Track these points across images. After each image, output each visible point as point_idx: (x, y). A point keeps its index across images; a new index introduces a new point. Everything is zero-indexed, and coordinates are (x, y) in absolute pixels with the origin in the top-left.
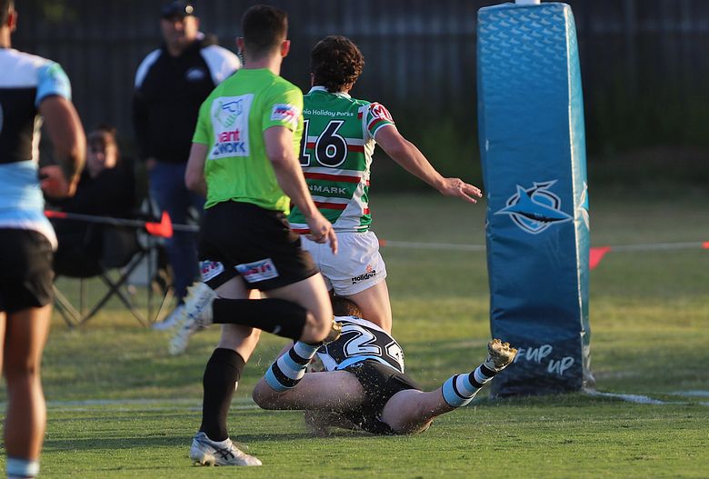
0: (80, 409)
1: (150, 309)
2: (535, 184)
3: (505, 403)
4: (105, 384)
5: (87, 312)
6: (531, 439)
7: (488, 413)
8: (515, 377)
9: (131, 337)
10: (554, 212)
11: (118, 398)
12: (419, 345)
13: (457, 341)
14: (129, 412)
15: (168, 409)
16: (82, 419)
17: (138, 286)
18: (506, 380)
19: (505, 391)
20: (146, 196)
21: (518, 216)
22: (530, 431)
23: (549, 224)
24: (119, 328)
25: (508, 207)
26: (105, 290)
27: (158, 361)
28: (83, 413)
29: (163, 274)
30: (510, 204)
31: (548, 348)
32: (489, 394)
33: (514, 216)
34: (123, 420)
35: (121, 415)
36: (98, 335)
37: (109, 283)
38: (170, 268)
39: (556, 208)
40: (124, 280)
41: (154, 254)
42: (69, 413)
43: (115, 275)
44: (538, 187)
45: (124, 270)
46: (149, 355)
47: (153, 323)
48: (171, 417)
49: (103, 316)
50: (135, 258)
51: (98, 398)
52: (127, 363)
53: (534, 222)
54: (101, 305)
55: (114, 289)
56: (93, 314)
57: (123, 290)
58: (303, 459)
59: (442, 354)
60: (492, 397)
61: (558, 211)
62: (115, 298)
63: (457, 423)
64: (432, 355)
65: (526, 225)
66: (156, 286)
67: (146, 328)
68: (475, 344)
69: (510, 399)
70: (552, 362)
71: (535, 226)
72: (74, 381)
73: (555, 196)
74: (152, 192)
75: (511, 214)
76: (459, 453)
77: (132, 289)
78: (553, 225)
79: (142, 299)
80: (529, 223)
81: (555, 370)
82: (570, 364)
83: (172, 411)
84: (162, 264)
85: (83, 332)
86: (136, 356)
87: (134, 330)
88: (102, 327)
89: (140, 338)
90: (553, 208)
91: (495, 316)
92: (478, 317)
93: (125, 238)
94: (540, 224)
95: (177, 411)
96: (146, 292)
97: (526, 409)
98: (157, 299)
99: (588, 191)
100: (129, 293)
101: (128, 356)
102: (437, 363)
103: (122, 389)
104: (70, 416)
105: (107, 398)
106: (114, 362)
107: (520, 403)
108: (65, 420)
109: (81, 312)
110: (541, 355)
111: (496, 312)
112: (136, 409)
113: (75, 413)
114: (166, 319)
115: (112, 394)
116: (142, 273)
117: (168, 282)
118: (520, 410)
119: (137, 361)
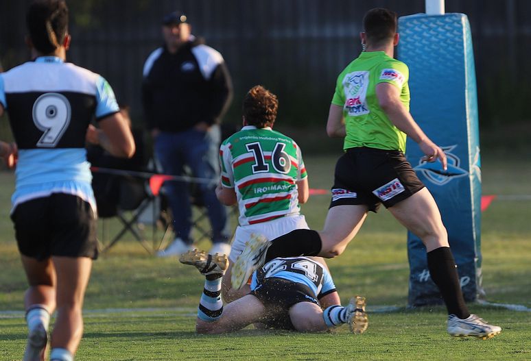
0: (103, 316)
1: (155, 241)
3: (419, 311)
4: (121, 296)
5: (108, 243)
6: (437, 337)
7: (406, 318)
8: (426, 292)
9: (139, 262)
10: (454, 169)
11: (131, 307)
12: (354, 267)
13: (383, 265)
14: (139, 318)
15: (168, 315)
16: (104, 323)
17: (146, 224)
18: (419, 294)
19: (419, 302)
20: (151, 156)
21: (428, 172)
22: (437, 332)
23: (451, 178)
24: (132, 255)
25: (420, 165)
26: (121, 227)
27: (160, 280)
28: (105, 318)
29: (164, 215)
30: (422, 162)
32: (406, 305)
33: (425, 172)
34: (135, 323)
35: (133, 320)
36: (116, 261)
37: (124, 221)
38: (169, 211)
39: (457, 165)
40: (135, 219)
41: (158, 201)
42: (95, 318)
43: (129, 216)
44: (443, 150)
45: (135, 212)
46: (154, 275)
47: (157, 251)
48: (170, 321)
49: (120, 247)
50: (144, 203)
51: (115, 307)
52: (138, 281)
53: (440, 176)
54: (119, 238)
55: (128, 226)
56: (113, 244)
57: (134, 227)
58: (268, 352)
59: (372, 274)
60: (409, 306)
61: (458, 168)
62: (129, 234)
63: (383, 326)
64: (365, 275)
65: (434, 178)
66: (159, 224)
67: (151, 255)
68: (396, 267)
69: (422, 308)
71: (441, 179)
72: (98, 295)
73: (456, 157)
74: (156, 154)
75: (423, 170)
76: (384, 348)
77: (141, 226)
78: (454, 179)
79: (149, 233)
80: (436, 177)
82: (467, 281)
83: (171, 317)
84: (164, 207)
85: (105, 258)
86: (144, 276)
87: (143, 257)
88: (120, 255)
89: (148, 263)
90: (454, 166)
91: (412, 246)
92: (398, 247)
93: (136, 188)
94: (445, 178)
95: (174, 317)
96: (151, 228)
97: (434, 315)
98: (160, 234)
99: (481, 153)
100: (139, 229)
101: (138, 276)
102: (368, 281)
103: (134, 300)
104: (96, 321)
105: (123, 307)
106: (127, 280)
107: (428, 311)
108: (93, 323)
109: (103, 243)
111: (412, 243)
112: (144, 315)
113: (99, 318)
114: (167, 249)
115: (126, 304)
116: (148, 214)
117: (168, 220)
118: (430, 316)
119: (144, 280)
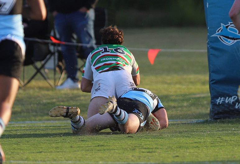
0: (23, 125)
1: (55, 80)
2: (230, 23)
3: (216, 122)
4: (34, 114)
5: (26, 81)
6: (228, 138)
7: (208, 127)
8: (220, 111)
9: (46, 92)
10: (238, 35)
11: (40, 120)
12: (177, 96)
13: (194, 94)
14: (45, 127)
15: (63, 125)
16: (24, 130)
17: (49, 69)
18: (216, 112)
19: (216, 117)
20: (53, 28)
21: (222, 37)
22: (227, 135)
23: (236, 41)
24: (41, 88)
25: (217, 33)
26: (34, 71)
27: (58, 103)
28: (24, 127)
29: (60, 64)
30: (218, 32)
31: (235, 97)
32: (209, 118)
33: (220, 37)
34: (42, 130)
35: (42, 128)
36: (31, 92)
37: (36, 68)
38: (64, 61)
39: (239, 33)
40: (43, 66)
41: (56, 54)
42: (18, 127)
43: (39, 64)
44: (231, 24)
45: (43, 62)
46: (54, 100)
47: (56, 86)
48: (64, 129)
49: (33, 83)
50: (48, 57)
51: (31, 120)
52: (45, 105)
53: (229, 40)
54: (33, 78)
55: (38, 71)
56: (29, 82)
57: (42, 71)
58: (124, 148)
59: (187, 100)
60: (210, 120)
62: (39, 75)
63: (194, 131)
64: (183, 100)
65: (225, 41)
66: (57, 69)
67: (53, 88)
68: (202, 95)
69: (218, 120)
70: (237, 103)
71: (229, 42)
72: (20, 113)
74: (55, 27)
75: (218, 36)
76: (195, 145)
77: (46, 70)
78: (237, 41)
79: (51, 75)
80: (227, 41)
81: (239, 107)
83: (65, 126)
84: (60, 59)
85: (25, 90)
86: (49, 101)
87: (47, 89)
88: (33, 88)
89: (50, 93)
90: (237, 33)
91: (211, 83)
92: (203, 83)
93: (43, 47)
94: (232, 41)
95: (67, 126)
96: (53, 72)
97: (225, 125)
98: (58, 75)
100: (45, 73)
101: (45, 101)
102: (185, 104)
103: (42, 116)
104: (18, 128)
105: (36, 120)
106: (39, 104)
107: (223, 122)
108: (17, 130)
109: (24, 82)
110: (232, 101)
111: (212, 81)
112: (48, 125)
113: (21, 127)
114: (62, 84)
115: (37, 119)
116: (51, 63)
117: (63, 67)
118: (223, 125)
119: (48, 103)
